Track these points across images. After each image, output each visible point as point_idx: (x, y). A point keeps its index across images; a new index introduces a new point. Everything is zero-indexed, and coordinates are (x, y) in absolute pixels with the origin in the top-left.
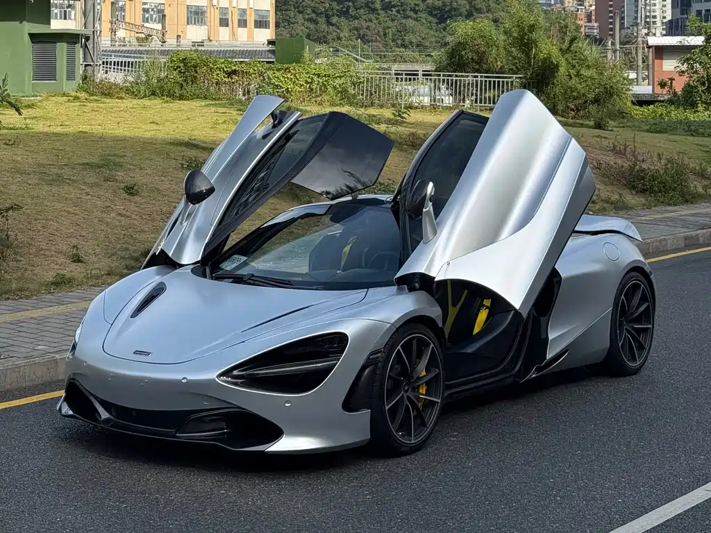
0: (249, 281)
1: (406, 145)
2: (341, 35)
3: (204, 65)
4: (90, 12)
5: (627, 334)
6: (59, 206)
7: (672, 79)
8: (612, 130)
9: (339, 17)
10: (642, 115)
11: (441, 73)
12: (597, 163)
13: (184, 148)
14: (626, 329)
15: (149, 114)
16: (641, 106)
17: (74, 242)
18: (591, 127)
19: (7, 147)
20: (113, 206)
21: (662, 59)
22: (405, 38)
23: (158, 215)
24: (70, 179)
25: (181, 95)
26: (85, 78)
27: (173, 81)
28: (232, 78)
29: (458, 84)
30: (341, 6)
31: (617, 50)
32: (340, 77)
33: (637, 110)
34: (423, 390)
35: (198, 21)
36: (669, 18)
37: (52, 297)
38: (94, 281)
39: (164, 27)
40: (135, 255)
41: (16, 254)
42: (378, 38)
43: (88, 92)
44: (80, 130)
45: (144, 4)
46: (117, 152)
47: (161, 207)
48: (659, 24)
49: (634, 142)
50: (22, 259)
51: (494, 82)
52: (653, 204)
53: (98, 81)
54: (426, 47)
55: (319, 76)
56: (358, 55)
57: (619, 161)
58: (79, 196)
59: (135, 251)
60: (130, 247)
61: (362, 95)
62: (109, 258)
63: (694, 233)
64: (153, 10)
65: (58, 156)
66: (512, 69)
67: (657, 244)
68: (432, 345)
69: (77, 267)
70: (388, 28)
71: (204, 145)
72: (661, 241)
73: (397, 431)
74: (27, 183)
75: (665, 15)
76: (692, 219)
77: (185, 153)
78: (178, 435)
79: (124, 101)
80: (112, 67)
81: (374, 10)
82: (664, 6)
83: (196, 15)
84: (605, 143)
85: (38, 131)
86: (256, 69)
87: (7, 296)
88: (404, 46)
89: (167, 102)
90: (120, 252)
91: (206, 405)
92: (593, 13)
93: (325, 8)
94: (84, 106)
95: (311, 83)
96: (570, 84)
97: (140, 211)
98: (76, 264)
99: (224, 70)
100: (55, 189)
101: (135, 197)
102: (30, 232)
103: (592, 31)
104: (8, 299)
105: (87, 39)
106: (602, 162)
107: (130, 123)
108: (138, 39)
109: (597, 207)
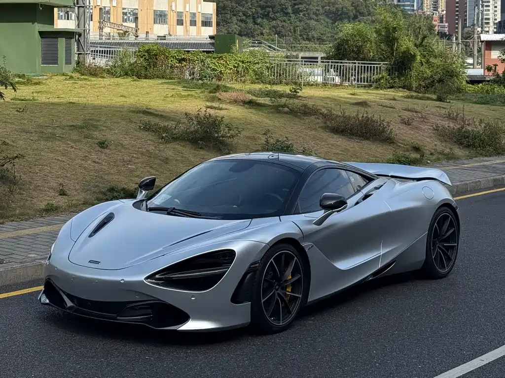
0: (171, 212)
1: (300, 113)
2: (264, 31)
3: (162, 54)
4: (82, 16)
5: (439, 250)
6: (52, 155)
7: (496, 65)
8: (449, 102)
9: (262, 18)
10: (473, 90)
11: (330, 61)
12: (436, 126)
13: (141, 115)
14: (438, 246)
15: (120, 90)
16: (473, 84)
17: (61, 180)
18: (434, 100)
19: (18, 113)
20: (89, 156)
21: (490, 50)
22: (309, 34)
23: (121, 162)
24: (60, 137)
25: (146, 75)
26: (78, 63)
27: (140, 65)
28: (182, 64)
29: (342, 68)
30: (263, 11)
31: (459, 43)
32: (258, 63)
33: (470, 87)
34: (289, 289)
35: (162, 21)
36: (499, 20)
37: (43, 220)
38: (73, 209)
39: (137, 26)
40: (104, 190)
41: (20, 189)
42: (290, 33)
43: (80, 73)
44: (71, 101)
45: (124, 9)
46: (94, 118)
47: (123, 157)
48: (491, 24)
49: (463, 111)
50: (24, 193)
51: (368, 67)
52: (474, 155)
53: (87, 65)
54: (323, 40)
55: (243, 62)
56: (275, 46)
57: (452, 125)
58: (66, 148)
59: (103, 188)
60: (101, 185)
61: (274, 76)
62: (85, 192)
63: (500, 177)
64: (130, 13)
65: (53, 120)
66: (380, 58)
67: (474, 184)
68: (296, 258)
69: (62, 199)
70: (297, 26)
71: (156, 113)
72: (476, 182)
73: (271, 317)
74: (30, 139)
75: (496, 18)
76: (501, 166)
77: (142, 119)
78: (118, 318)
79: (105, 79)
80: (98, 54)
81: (287, 14)
82: (496, 11)
83: (160, 17)
84: (443, 111)
85: (40, 102)
86: (198, 57)
87: (12, 219)
88: (309, 39)
89: (135, 80)
90: (92, 189)
91: (138, 298)
92: (445, 16)
93: (252, 12)
94: (75, 83)
95: (238, 67)
96: (421, 69)
97: (109, 159)
98: (62, 196)
99: (176, 57)
100: (49, 144)
101: (106, 149)
102: (31, 174)
103: (444, 29)
104: (13, 220)
105: (80, 35)
106: (439, 125)
107: (107, 96)
108: (119, 34)
109: (434, 157)
